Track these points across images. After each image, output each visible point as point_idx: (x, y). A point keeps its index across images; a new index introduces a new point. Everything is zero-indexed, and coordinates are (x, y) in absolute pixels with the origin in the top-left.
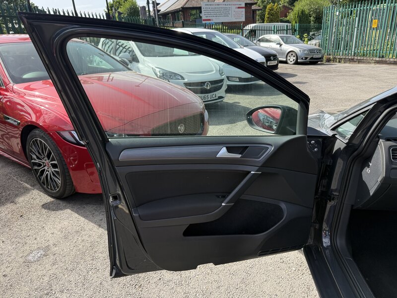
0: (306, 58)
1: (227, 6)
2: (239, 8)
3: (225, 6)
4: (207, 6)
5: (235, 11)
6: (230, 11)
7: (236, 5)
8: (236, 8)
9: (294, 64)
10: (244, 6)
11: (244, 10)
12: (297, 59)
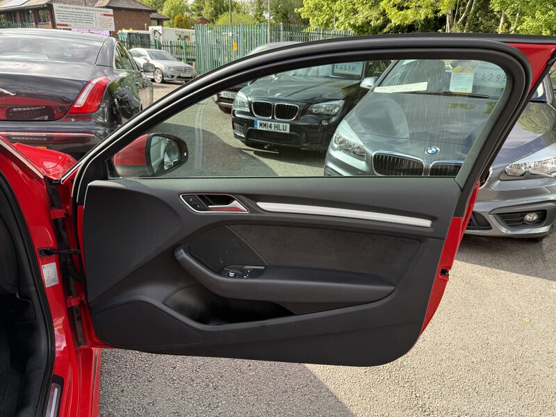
0: (173, 76)
1: (89, 12)
2: (105, 15)
3: (87, 12)
4: (61, 9)
5: (100, 19)
6: (94, 18)
7: (101, 11)
8: (102, 15)
9: (161, 83)
10: (112, 14)
11: (112, 18)
12: (163, 77)
